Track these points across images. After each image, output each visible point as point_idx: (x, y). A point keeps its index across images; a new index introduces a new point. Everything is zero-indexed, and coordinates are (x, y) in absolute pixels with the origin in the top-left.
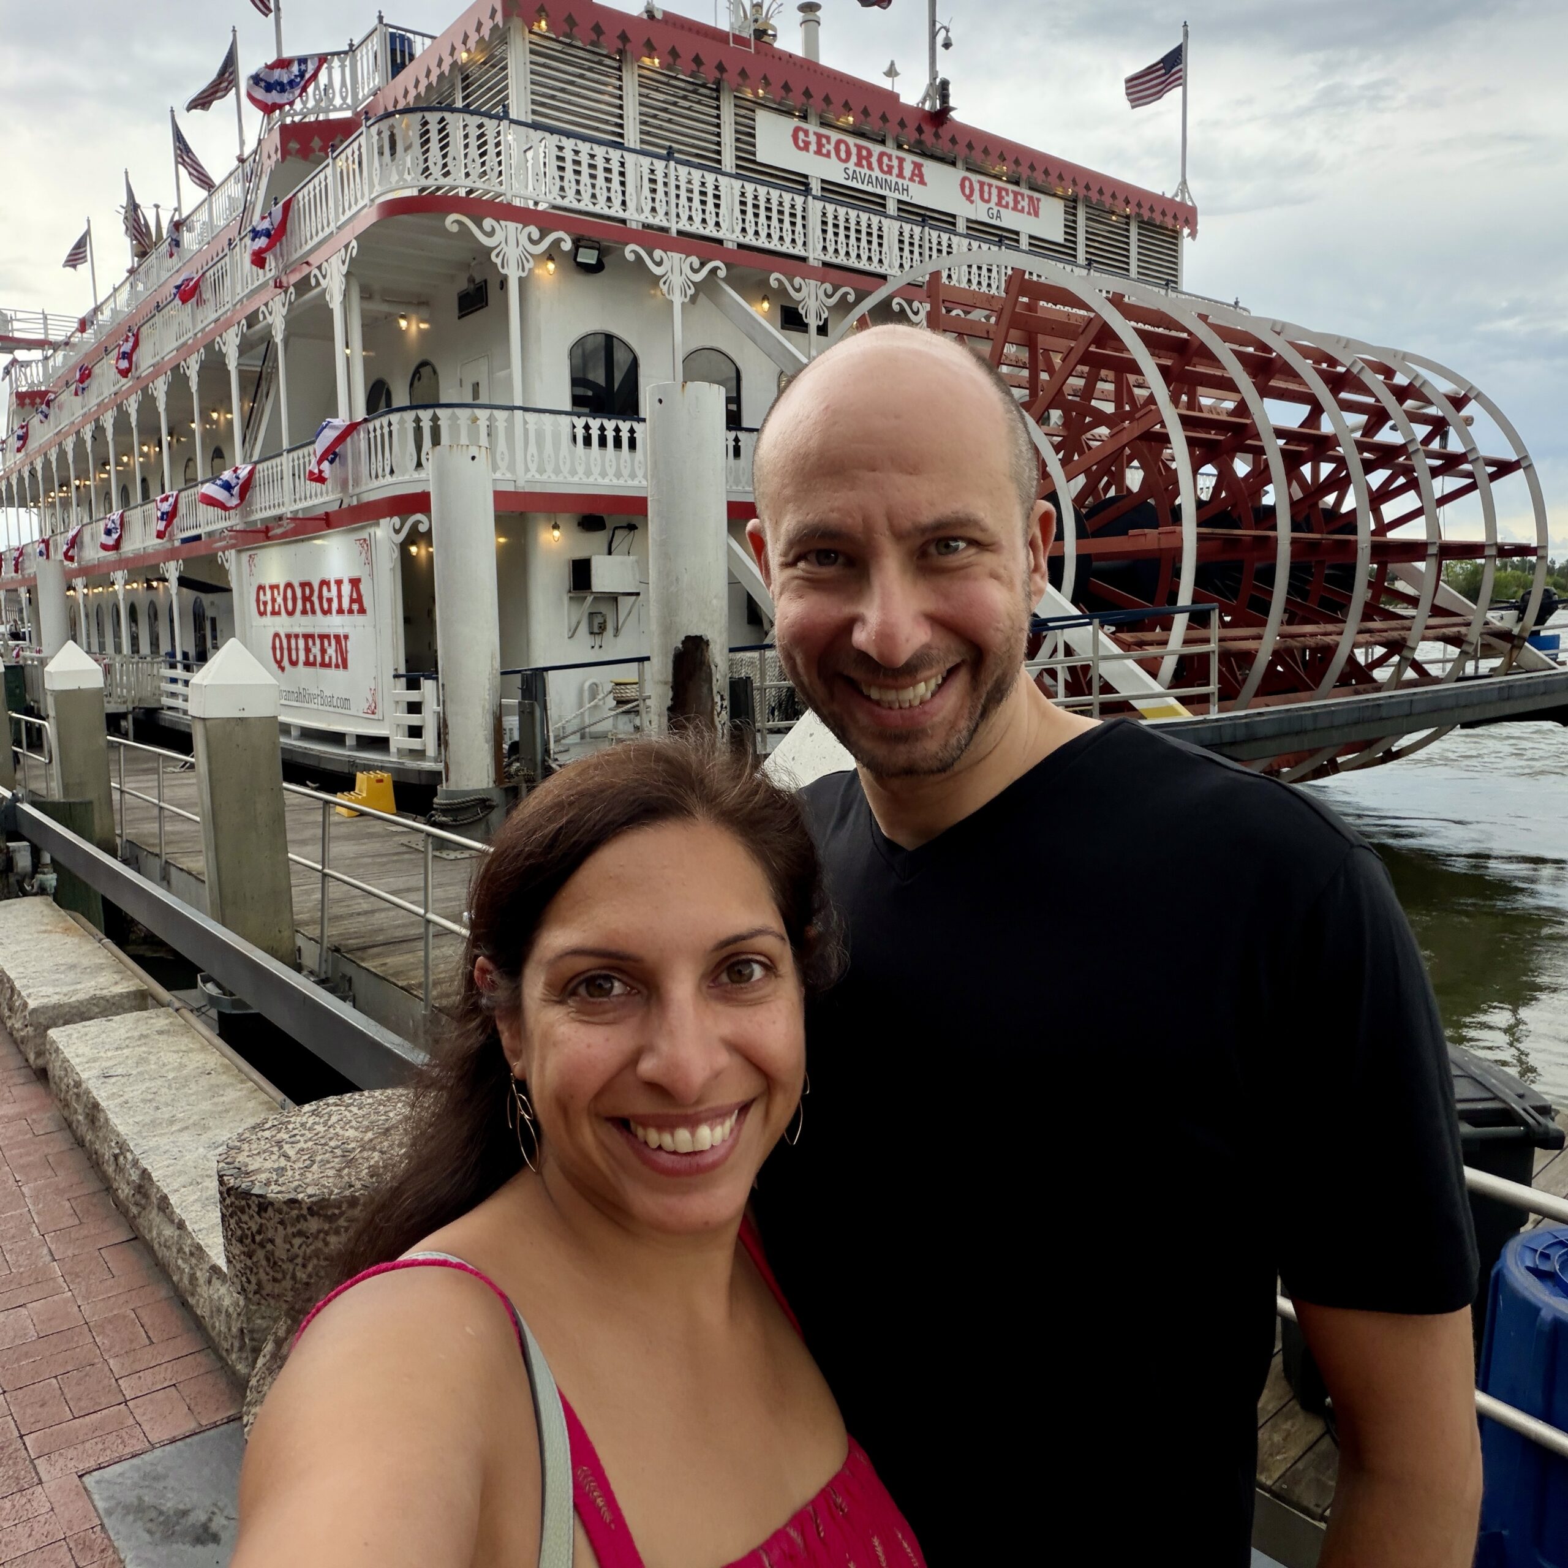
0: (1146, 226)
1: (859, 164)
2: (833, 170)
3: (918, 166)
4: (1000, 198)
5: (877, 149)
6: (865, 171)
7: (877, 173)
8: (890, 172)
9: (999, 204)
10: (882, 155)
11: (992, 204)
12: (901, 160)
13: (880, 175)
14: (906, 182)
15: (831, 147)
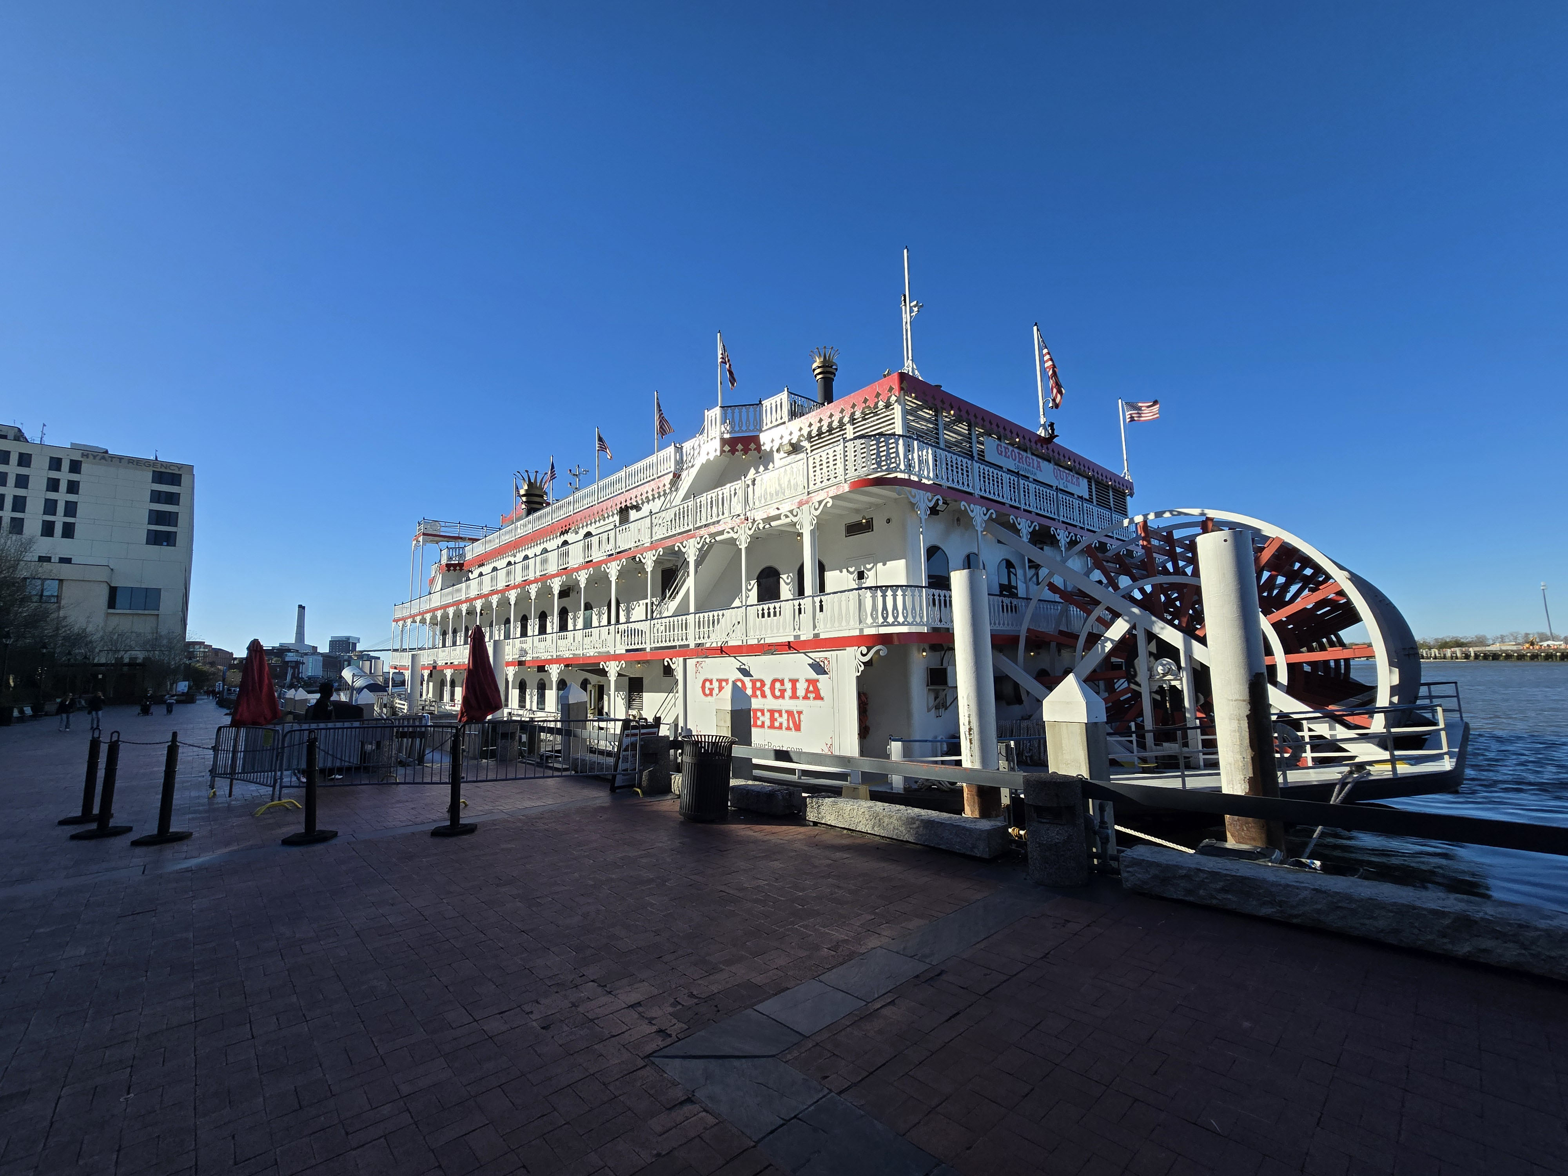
0: (1115, 490)
1: (1019, 462)
2: (1010, 464)
3: (1039, 463)
4: (1067, 477)
5: (1024, 454)
6: (1021, 465)
7: (1025, 466)
8: (1029, 466)
9: (1066, 481)
10: (1027, 457)
11: (1064, 481)
12: (1033, 460)
13: (1027, 467)
14: (1034, 470)
15: (1009, 453)
